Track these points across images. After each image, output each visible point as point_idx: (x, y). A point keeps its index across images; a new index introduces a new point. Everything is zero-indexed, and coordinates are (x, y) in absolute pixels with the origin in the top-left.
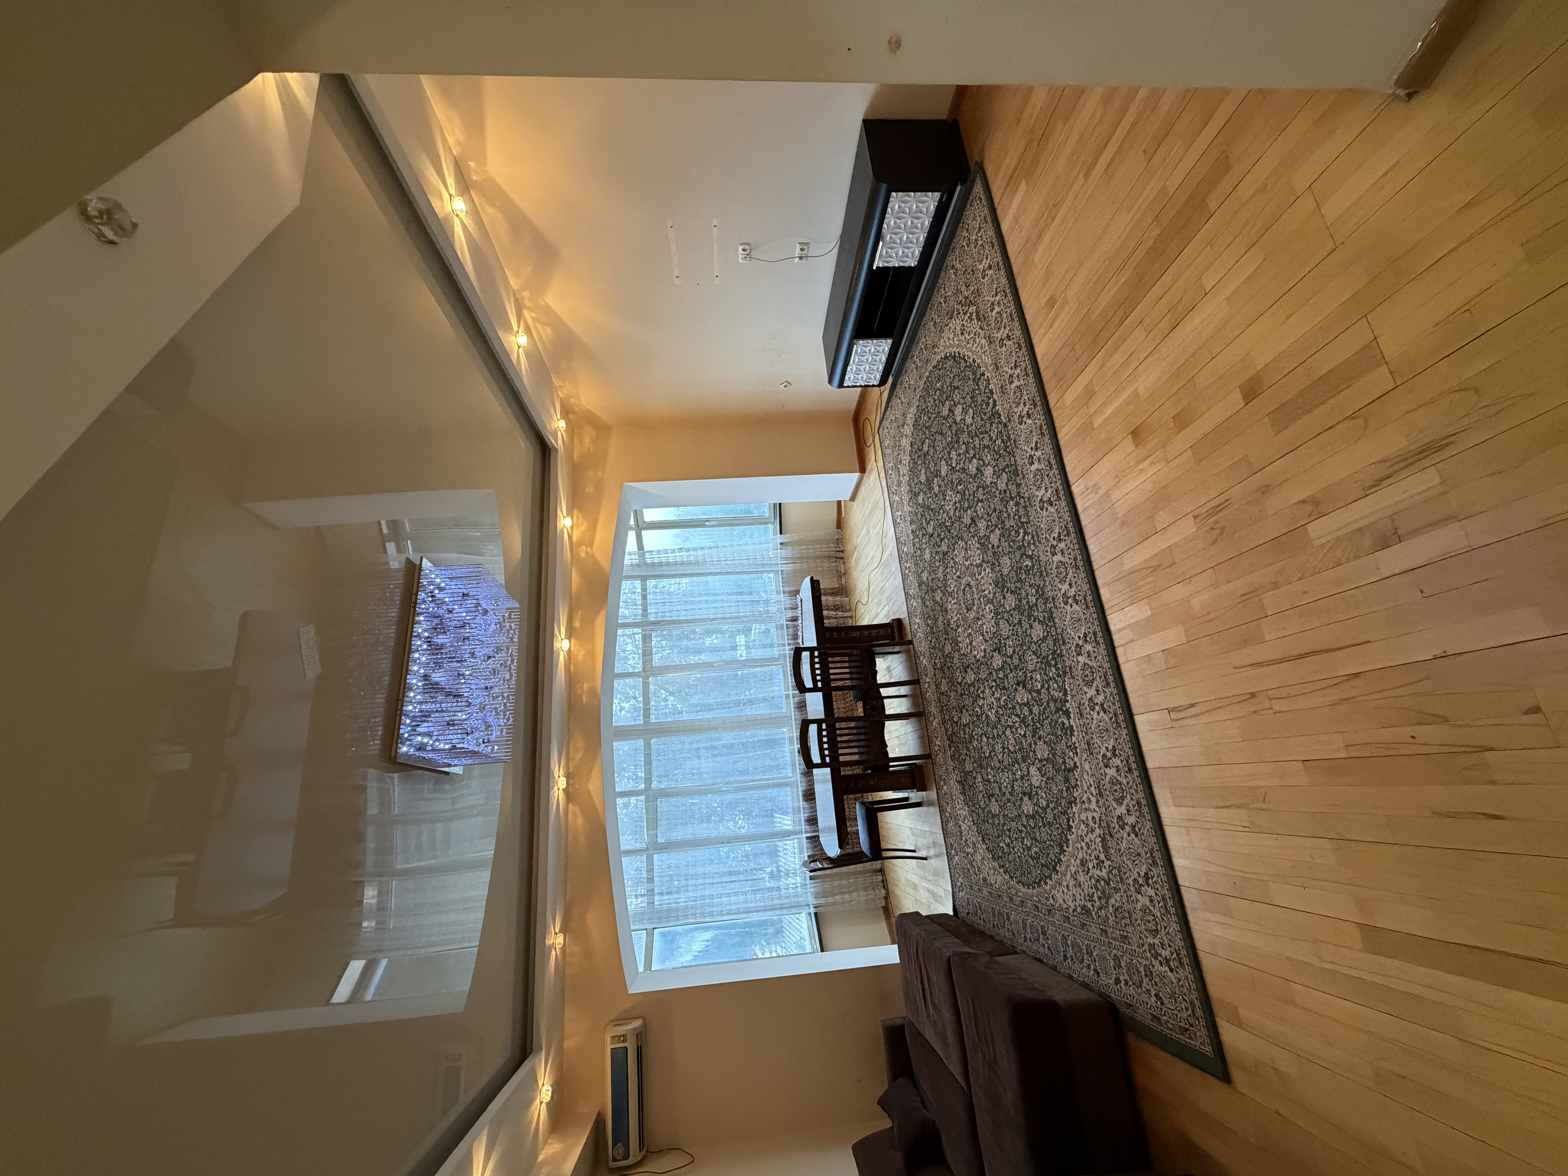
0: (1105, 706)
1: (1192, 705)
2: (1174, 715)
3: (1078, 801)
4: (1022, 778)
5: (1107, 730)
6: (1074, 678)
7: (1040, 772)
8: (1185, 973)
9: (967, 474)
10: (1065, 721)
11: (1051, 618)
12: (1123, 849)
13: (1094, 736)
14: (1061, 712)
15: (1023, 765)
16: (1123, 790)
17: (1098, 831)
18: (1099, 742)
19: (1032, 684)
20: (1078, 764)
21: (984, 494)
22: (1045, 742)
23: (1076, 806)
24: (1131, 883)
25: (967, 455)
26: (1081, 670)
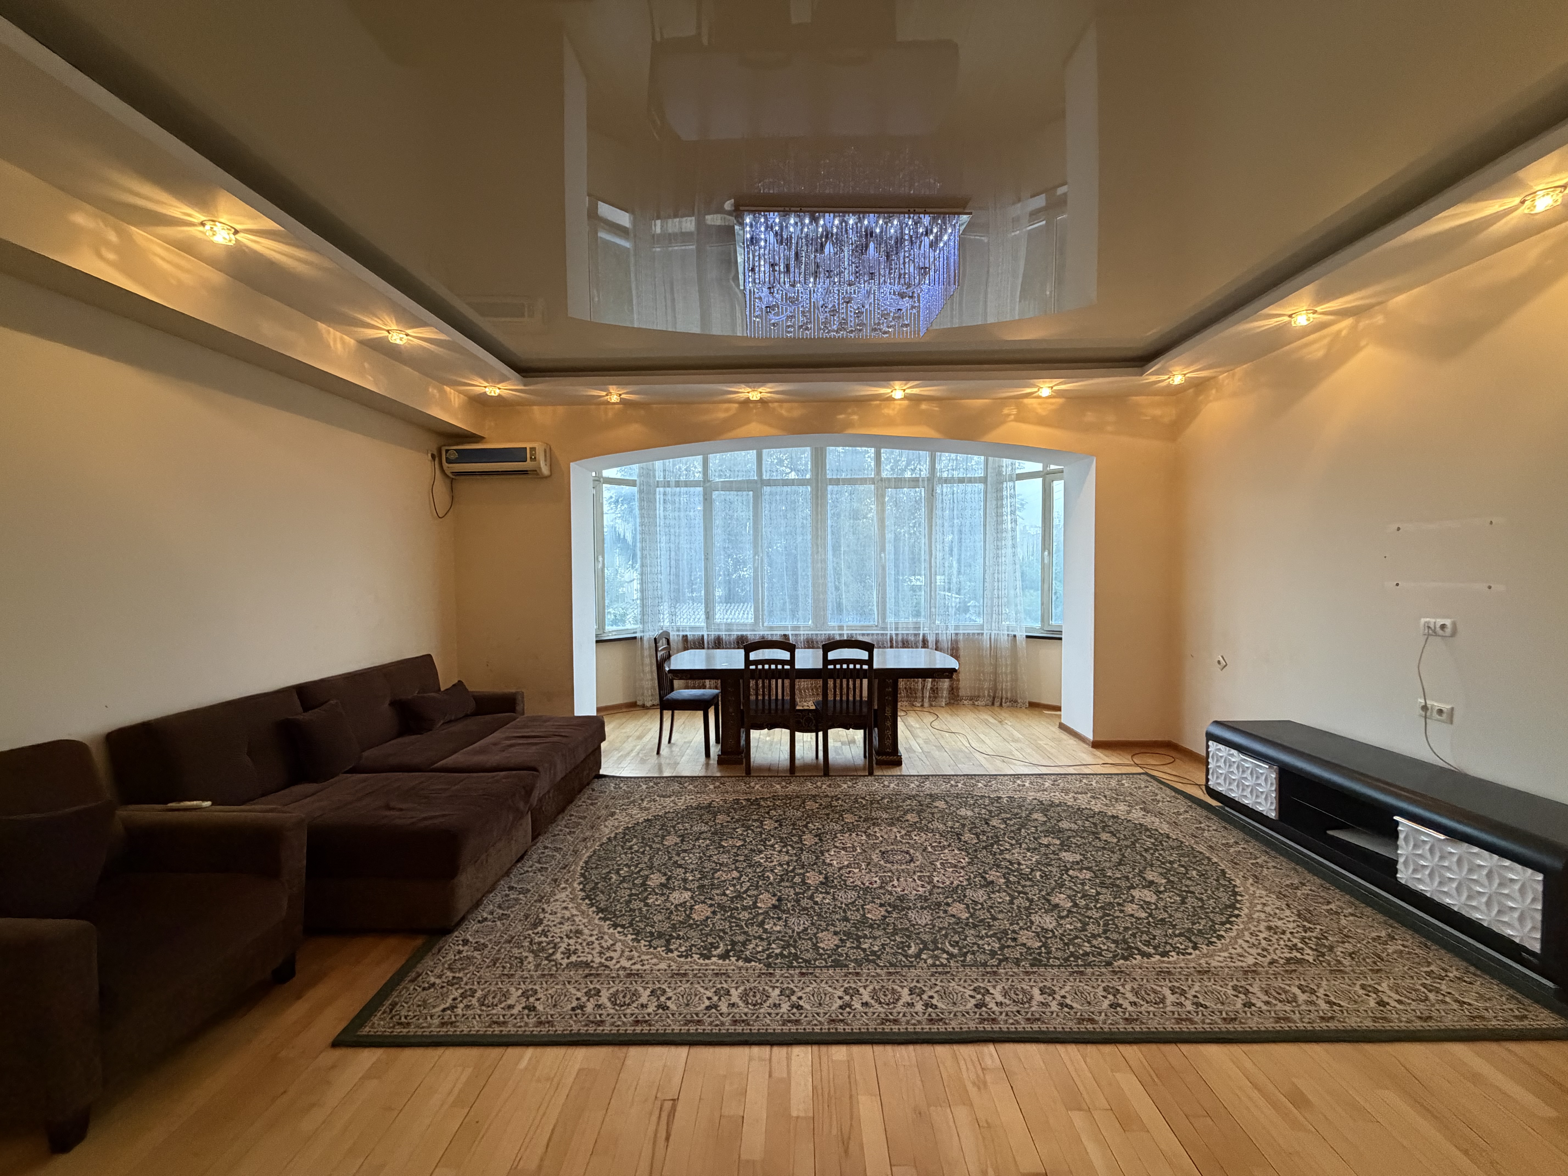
0: (714, 1010)
1: (667, 1139)
2: (668, 1105)
3: (635, 944)
4: (685, 880)
5: (687, 1005)
6: (759, 976)
7: (681, 905)
8: (433, 1027)
9: (1053, 889)
10: (719, 951)
11: (837, 964)
12: (568, 986)
13: (688, 985)
14: (729, 947)
15: (697, 884)
16: (622, 1006)
17: (597, 960)
18: (679, 990)
19: (773, 918)
20: (670, 955)
21: (1019, 907)
22: (707, 918)
23: (633, 939)
24: (535, 987)
25: (1079, 895)
26: (764, 989)
